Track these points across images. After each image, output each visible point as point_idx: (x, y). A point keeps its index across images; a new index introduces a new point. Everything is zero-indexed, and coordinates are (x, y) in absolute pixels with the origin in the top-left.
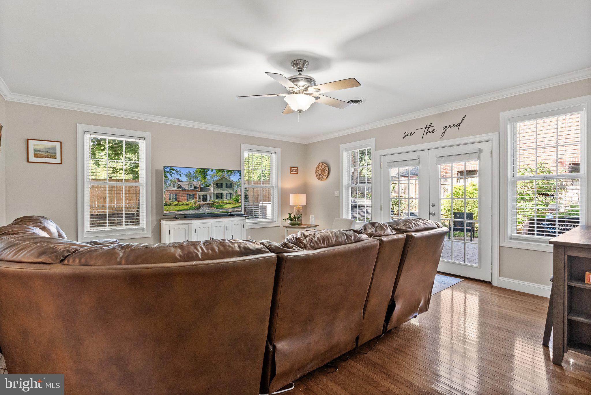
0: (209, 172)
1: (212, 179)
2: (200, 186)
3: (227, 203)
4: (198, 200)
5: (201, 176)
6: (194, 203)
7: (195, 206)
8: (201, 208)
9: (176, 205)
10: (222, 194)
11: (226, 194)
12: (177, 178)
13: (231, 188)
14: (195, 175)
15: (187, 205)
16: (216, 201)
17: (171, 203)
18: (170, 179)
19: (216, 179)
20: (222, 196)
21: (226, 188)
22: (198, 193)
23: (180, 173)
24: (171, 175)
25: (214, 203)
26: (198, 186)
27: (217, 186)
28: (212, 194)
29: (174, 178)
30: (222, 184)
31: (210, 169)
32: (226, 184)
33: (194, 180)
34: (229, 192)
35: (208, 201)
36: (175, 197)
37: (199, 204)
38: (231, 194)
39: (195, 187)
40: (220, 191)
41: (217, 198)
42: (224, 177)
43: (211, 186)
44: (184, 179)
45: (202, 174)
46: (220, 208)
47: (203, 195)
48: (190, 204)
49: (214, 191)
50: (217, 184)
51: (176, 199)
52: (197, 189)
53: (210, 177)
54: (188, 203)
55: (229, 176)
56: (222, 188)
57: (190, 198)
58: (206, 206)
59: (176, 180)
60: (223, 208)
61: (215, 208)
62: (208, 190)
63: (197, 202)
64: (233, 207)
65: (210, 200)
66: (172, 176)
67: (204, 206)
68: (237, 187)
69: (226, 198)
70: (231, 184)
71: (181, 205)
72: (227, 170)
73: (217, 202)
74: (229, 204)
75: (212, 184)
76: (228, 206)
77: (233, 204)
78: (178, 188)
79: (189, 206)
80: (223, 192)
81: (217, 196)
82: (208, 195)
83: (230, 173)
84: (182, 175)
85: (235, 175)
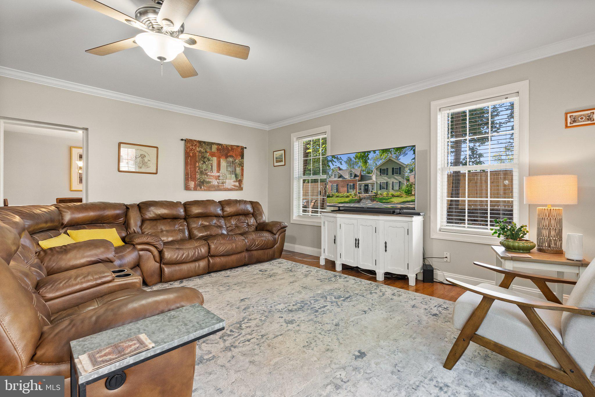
0: (371, 155)
1: (375, 164)
2: (360, 173)
3: (393, 196)
4: (359, 191)
5: (361, 161)
6: (355, 195)
7: (355, 198)
8: (362, 201)
9: (337, 197)
10: (387, 183)
11: (393, 182)
12: (338, 166)
13: (400, 174)
14: (355, 160)
15: (347, 197)
16: (379, 192)
17: (332, 195)
18: (332, 168)
19: (379, 163)
20: (387, 185)
21: (393, 174)
22: (358, 183)
23: (341, 161)
24: (332, 163)
25: (376, 195)
26: (358, 174)
27: (381, 172)
28: (374, 183)
29: (335, 167)
30: (387, 169)
31: (372, 151)
32: (393, 168)
33: (354, 167)
34: (397, 179)
35: (369, 193)
36: (337, 188)
37: (360, 196)
38: (400, 182)
39: (356, 176)
40: (384, 179)
41: (380, 189)
42: (390, 159)
43: (373, 173)
44: (344, 167)
45: (362, 159)
46: (384, 202)
47: (364, 185)
48: (351, 196)
49: (376, 179)
50: (381, 169)
51: (337, 191)
52: (357, 178)
53: (372, 162)
54: (348, 194)
55: (397, 157)
56: (387, 174)
57: (350, 189)
58: (367, 199)
59: (337, 169)
60: (388, 202)
61: (377, 201)
62: (370, 178)
63: (358, 193)
64: (402, 201)
65: (372, 191)
66: (333, 165)
67: (365, 199)
68: (409, 171)
69: (393, 189)
70: (400, 168)
71: (342, 197)
72: (394, 148)
73: (381, 194)
74: (398, 196)
75: (375, 170)
76: (395, 200)
77: (402, 197)
78: (338, 178)
79: (349, 198)
80: (389, 180)
81: (380, 186)
82: (369, 185)
83: (398, 153)
84: (343, 163)
85: (407, 154)
